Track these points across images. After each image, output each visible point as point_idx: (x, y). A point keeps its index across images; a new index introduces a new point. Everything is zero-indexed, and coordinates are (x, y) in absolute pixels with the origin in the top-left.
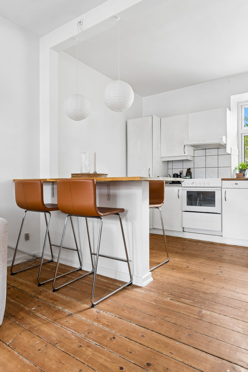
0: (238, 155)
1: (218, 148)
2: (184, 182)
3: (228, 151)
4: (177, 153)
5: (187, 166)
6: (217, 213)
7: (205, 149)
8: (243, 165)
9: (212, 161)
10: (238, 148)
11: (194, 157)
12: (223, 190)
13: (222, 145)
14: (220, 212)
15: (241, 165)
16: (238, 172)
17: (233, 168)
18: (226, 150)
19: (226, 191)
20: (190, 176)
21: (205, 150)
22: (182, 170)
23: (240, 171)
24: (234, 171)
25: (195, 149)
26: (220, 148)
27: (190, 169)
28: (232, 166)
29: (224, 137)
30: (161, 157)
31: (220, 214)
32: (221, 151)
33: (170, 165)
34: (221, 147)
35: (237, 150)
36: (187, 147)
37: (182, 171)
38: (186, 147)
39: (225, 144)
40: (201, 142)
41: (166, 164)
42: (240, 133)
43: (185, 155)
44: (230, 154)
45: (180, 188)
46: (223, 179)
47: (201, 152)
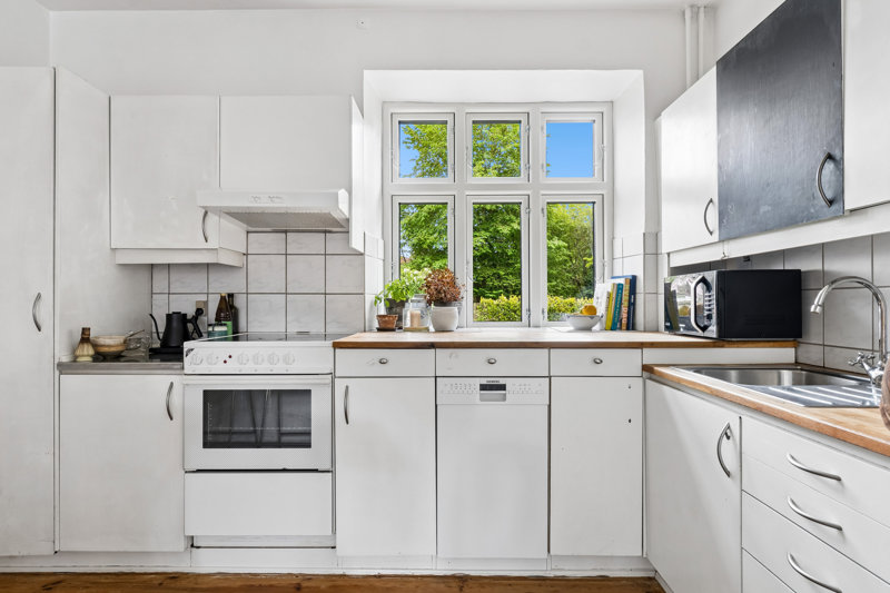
0: (382, 257)
1: (325, 232)
2: (192, 353)
3: (357, 244)
4: (179, 239)
5: (222, 285)
6: (316, 471)
7: (286, 232)
8: (398, 289)
9: (306, 272)
10: (383, 238)
11: (246, 255)
12: (340, 385)
13: (336, 223)
14: (328, 467)
15: (392, 287)
16: (383, 312)
17: (369, 298)
18: (348, 241)
19: (347, 387)
20: (229, 323)
21: (284, 235)
22: (203, 298)
23: (388, 305)
24: (371, 307)
25: (251, 229)
26: (330, 232)
27: (231, 296)
28: (366, 291)
29: (343, 194)
30: (114, 250)
31: (328, 471)
32: (334, 243)
33: (160, 282)
34: (333, 227)
35: (381, 242)
36: (217, 218)
37: (206, 303)
38: (212, 218)
39: (348, 220)
40: (264, 204)
41: (145, 275)
42: (390, 191)
43: (209, 245)
44: (362, 254)
45: (176, 379)
46: (337, 346)
47: (272, 242)
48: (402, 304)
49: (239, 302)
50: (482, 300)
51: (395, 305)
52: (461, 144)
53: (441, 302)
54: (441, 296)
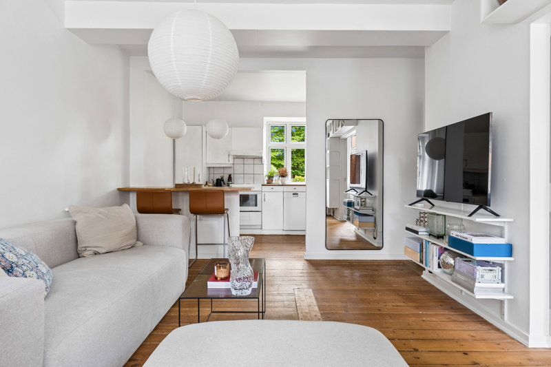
0: (266, 164)
1: (254, 158)
4: (224, 161)
6: (258, 211)
7: (244, 158)
8: (271, 174)
9: (249, 169)
10: (267, 159)
11: (233, 164)
12: (263, 193)
19: (265, 194)
21: (243, 160)
24: (265, 178)
27: (231, 174)
28: (263, 174)
30: (207, 164)
31: (261, 212)
32: (256, 161)
37: (223, 176)
41: (208, 169)
42: (268, 145)
43: (229, 163)
44: (263, 164)
46: (262, 185)
47: (240, 161)
48: (273, 177)
49: (232, 176)
50: (296, 177)
51: (270, 177)
52: (288, 131)
53: (283, 176)
54: (283, 175)
